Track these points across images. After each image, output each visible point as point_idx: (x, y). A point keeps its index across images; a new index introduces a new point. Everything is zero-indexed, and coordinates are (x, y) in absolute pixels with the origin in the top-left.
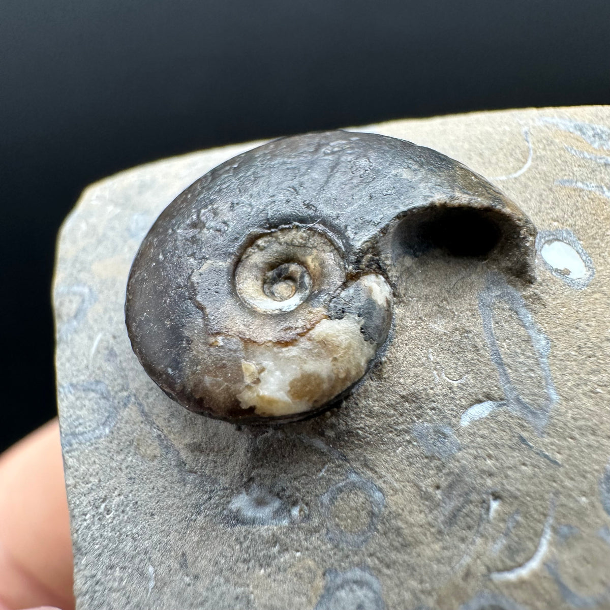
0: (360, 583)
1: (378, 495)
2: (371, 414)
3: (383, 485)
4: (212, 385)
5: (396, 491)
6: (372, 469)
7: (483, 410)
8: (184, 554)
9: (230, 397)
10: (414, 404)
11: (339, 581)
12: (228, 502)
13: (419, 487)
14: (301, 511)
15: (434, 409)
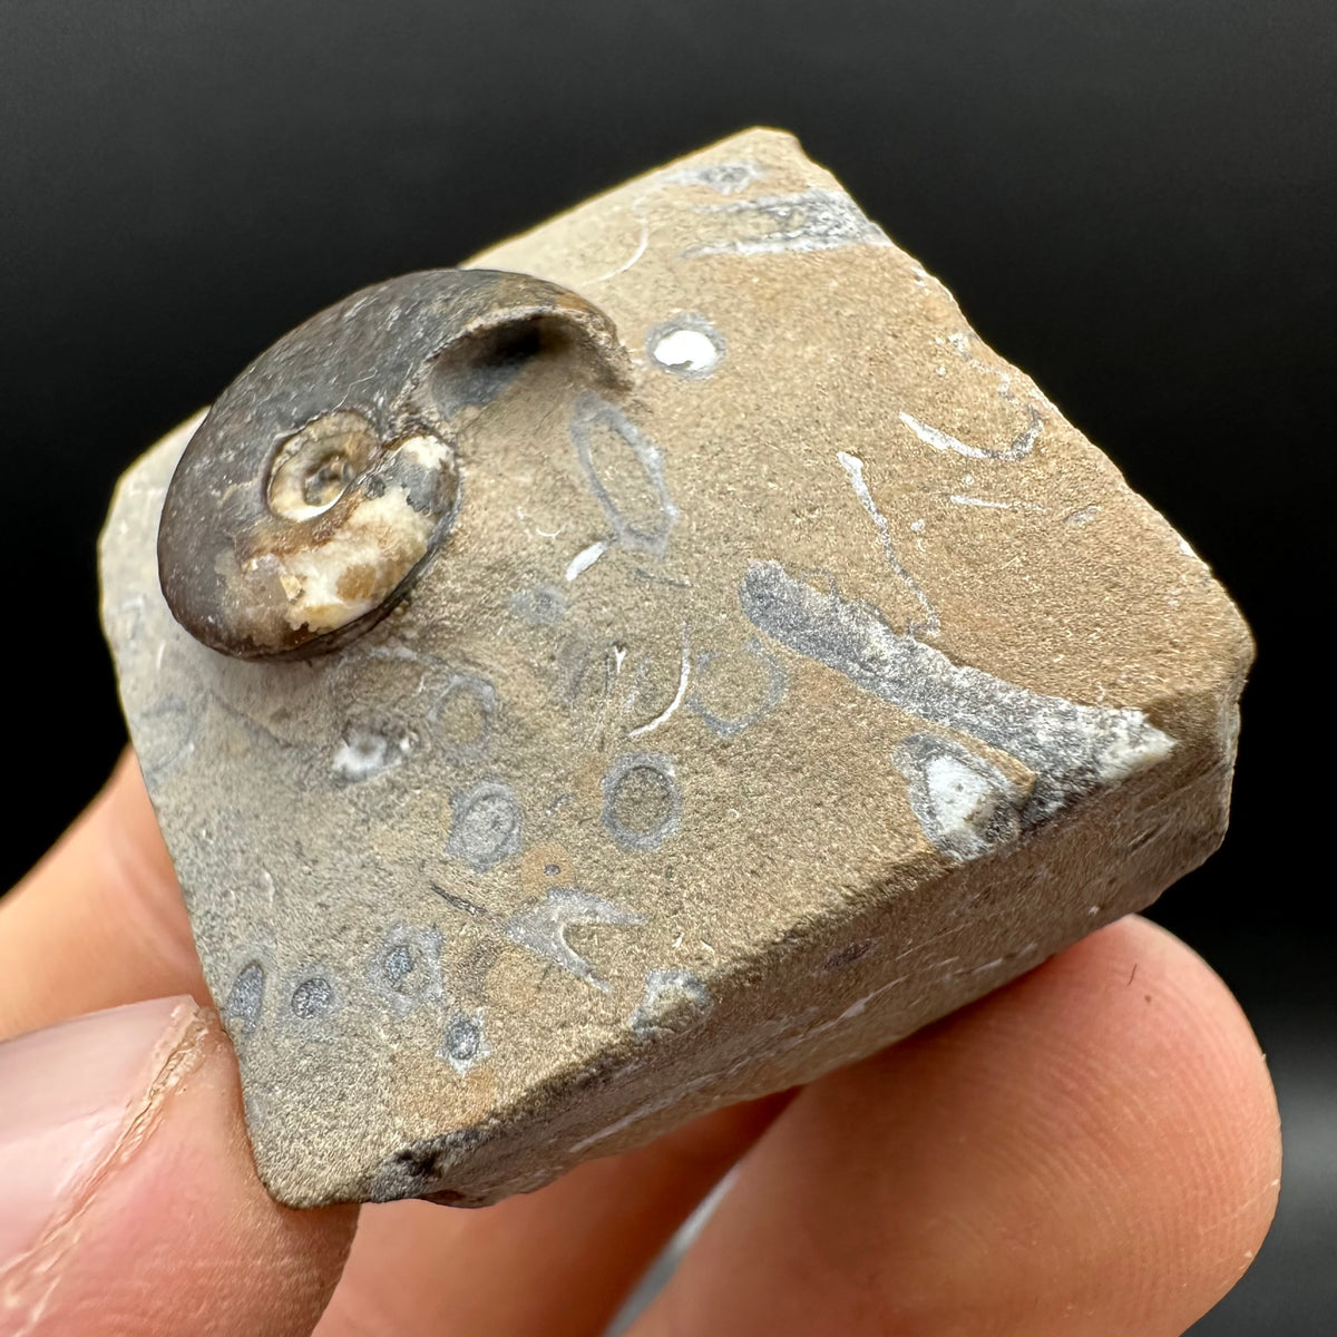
0: (491, 797)
1: (488, 689)
2: (453, 599)
3: (491, 677)
4: (255, 615)
5: (506, 678)
6: (475, 664)
7: (593, 553)
8: (298, 843)
9: (276, 621)
10: (505, 574)
11: (467, 803)
12: (332, 763)
13: (531, 665)
14: (411, 740)
15: (530, 571)
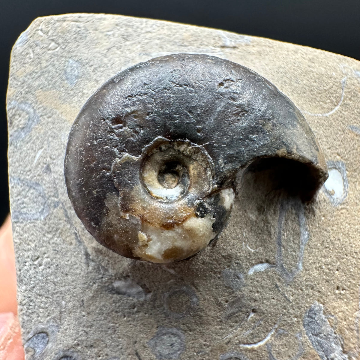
0: (175, 335)
1: (195, 299)
3: (199, 295)
4: (118, 241)
5: (205, 299)
6: (195, 287)
8: (83, 301)
10: (227, 260)
11: (164, 331)
12: (113, 282)
13: (218, 300)
14: (152, 296)
15: (237, 263)
